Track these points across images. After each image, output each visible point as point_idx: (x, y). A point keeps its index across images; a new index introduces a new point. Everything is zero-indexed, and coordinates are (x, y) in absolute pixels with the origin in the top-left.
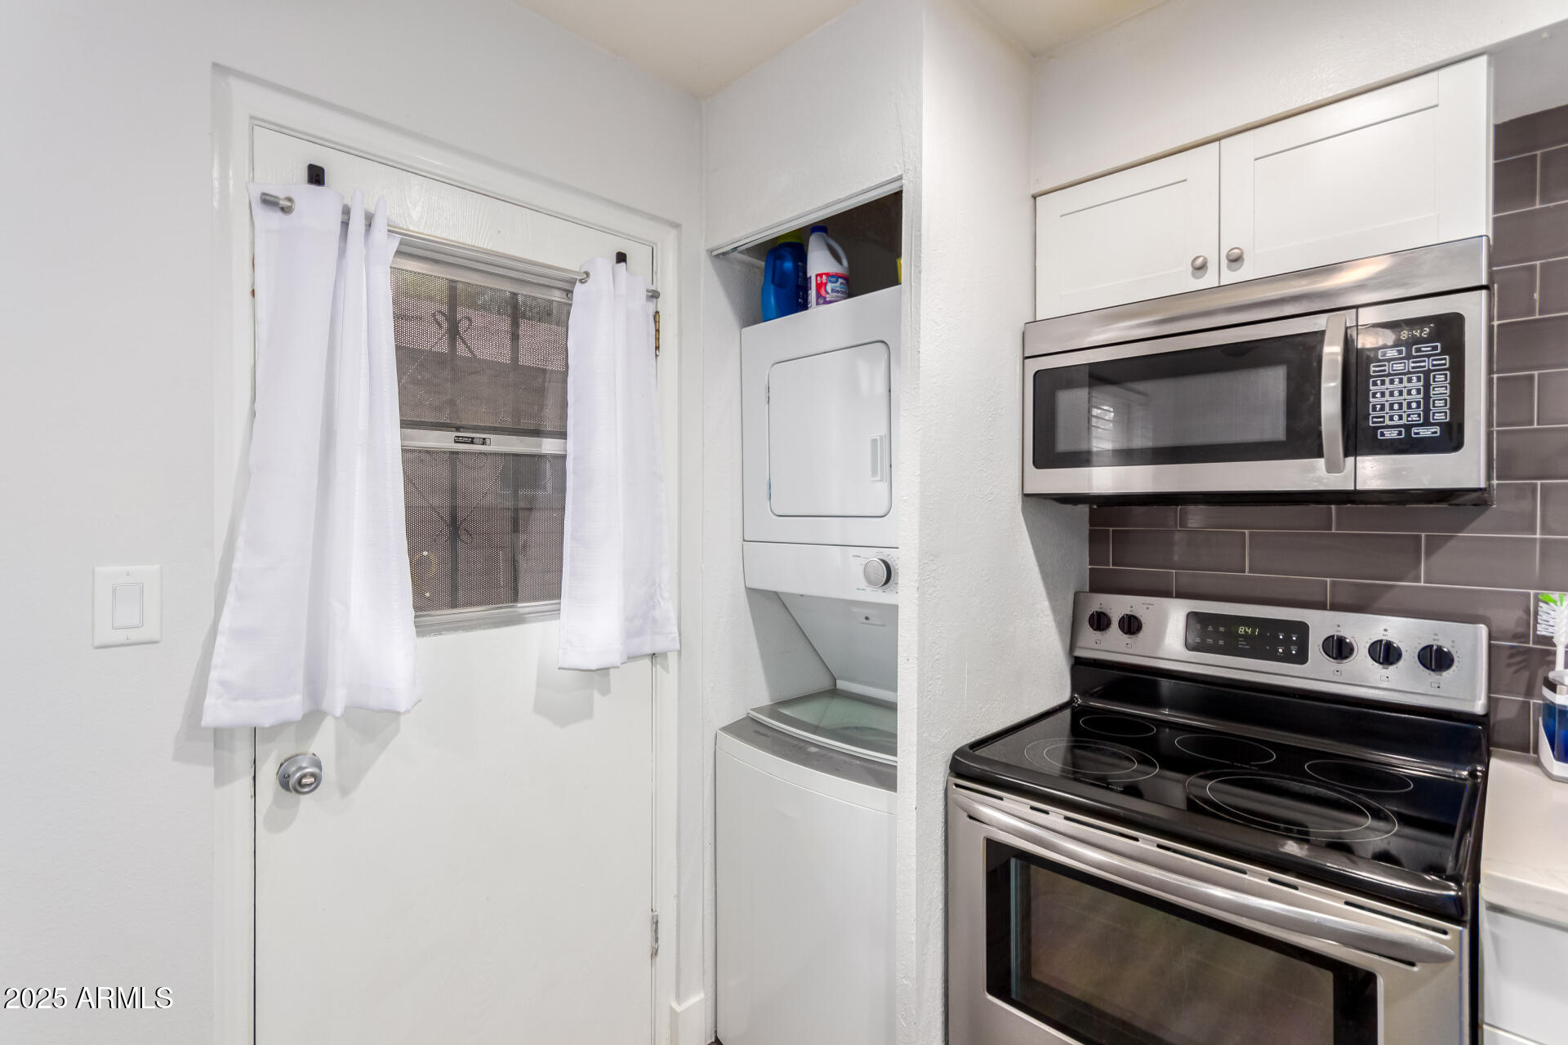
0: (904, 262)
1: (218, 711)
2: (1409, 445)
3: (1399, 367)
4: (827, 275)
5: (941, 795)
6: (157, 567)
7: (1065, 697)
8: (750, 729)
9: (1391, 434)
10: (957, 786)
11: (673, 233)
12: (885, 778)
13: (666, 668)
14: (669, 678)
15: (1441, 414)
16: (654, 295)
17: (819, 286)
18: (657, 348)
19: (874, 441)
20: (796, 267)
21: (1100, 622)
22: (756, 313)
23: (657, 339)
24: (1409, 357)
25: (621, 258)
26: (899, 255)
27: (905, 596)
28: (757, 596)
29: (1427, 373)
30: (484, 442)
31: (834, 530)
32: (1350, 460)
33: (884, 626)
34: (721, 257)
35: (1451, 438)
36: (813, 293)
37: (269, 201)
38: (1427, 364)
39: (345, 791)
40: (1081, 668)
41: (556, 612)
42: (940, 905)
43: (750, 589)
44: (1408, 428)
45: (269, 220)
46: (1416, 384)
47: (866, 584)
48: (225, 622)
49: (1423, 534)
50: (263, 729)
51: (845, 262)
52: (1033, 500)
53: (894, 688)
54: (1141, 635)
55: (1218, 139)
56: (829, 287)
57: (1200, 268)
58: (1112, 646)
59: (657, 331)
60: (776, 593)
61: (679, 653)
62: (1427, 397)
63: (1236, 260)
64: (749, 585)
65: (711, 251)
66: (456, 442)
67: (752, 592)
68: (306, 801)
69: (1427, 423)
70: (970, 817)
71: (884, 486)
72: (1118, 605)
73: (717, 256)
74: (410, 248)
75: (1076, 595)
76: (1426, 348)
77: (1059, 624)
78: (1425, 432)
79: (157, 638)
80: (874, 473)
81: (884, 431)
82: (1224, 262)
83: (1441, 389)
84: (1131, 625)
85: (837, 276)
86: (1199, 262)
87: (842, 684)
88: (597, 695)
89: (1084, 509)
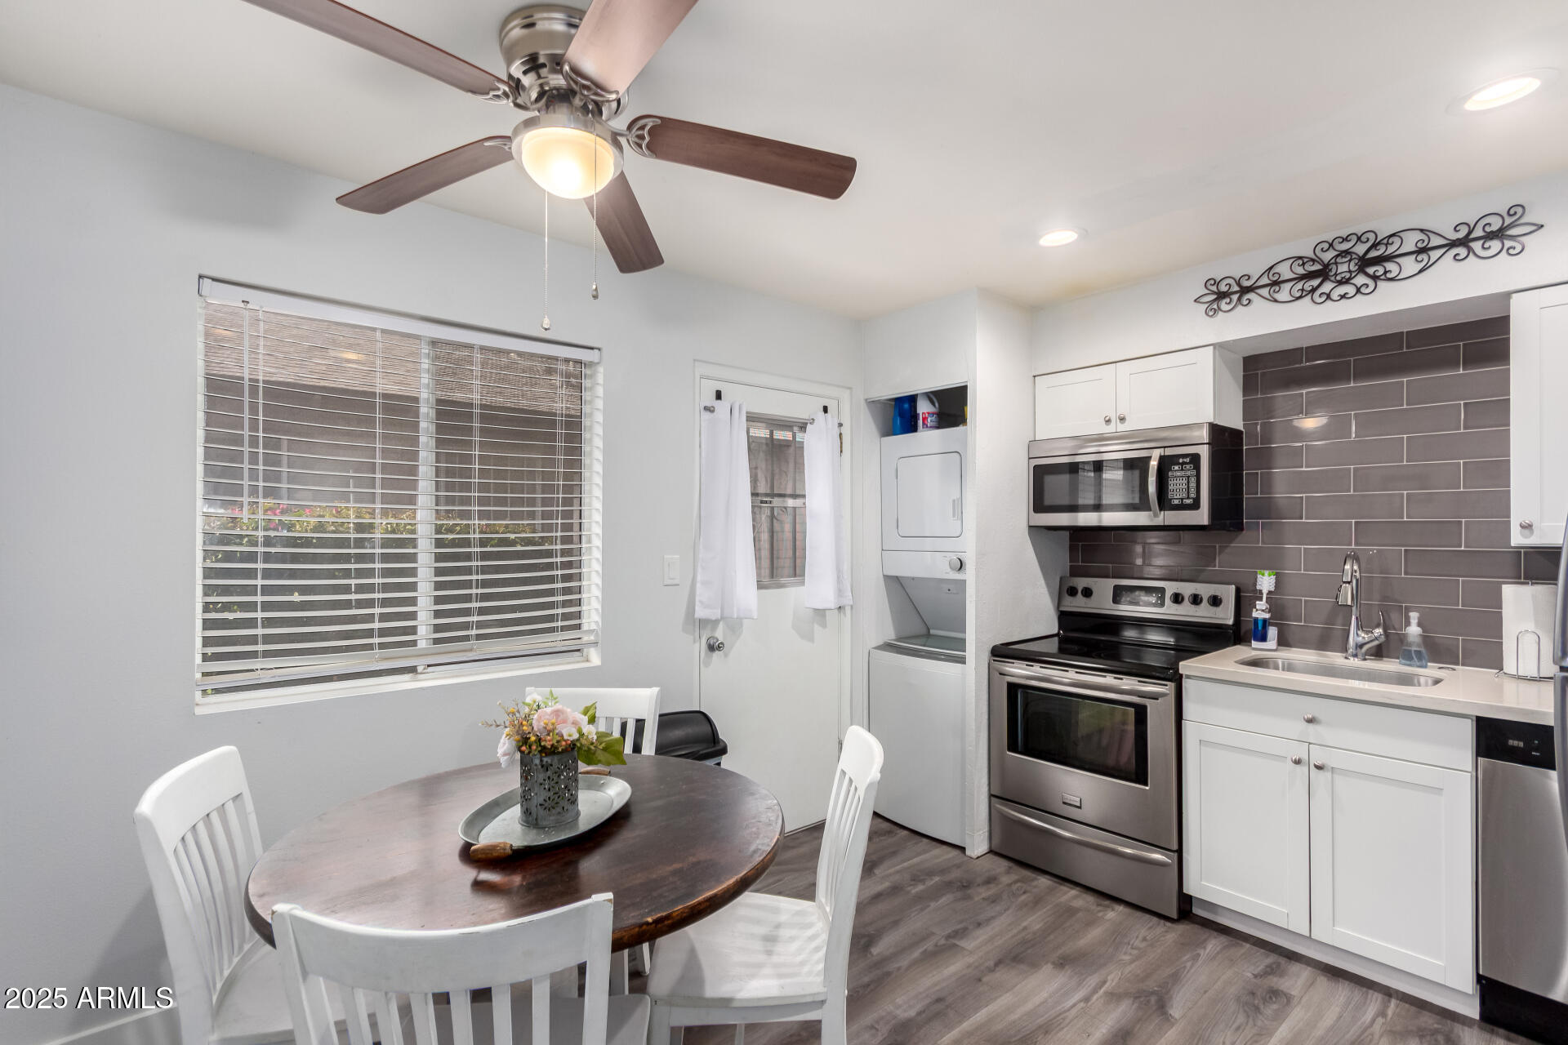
0: (969, 409)
1: (700, 613)
2: (1182, 507)
3: (1179, 474)
4: (928, 413)
5: (987, 666)
6: (679, 556)
7: (1055, 631)
8: (888, 647)
9: (1176, 502)
10: (994, 660)
11: (848, 391)
12: (962, 660)
13: (845, 614)
14: (847, 619)
15: (1193, 495)
16: (840, 425)
17: (924, 419)
18: (841, 452)
19: (954, 501)
20: (911, 407)
21: (1072, 592)
22: (889, 431)
23: (841, 447)
24: (1182, 470)
25: (825, 409)
26: (966, 404)
27: (969, 575)
28: (888, 579)
29: (1188, 477)
30: (770, 501)
31: (928, 544)
32: (1162, 512)
33: (957, 594)
34: (872, 403)
35: (1196, 505)
36: (920, 422)
37: (706, 409)
38: (1189, 473)
39: (726, 655)
40: (1064, 617)
41: (803, 583)
42: (986, 717)
43: (887, 576)
44: (1182, 499)
45: (706, 415)
46: (1185, 481)
47: (949, 570)
48: (699, 578)
49: (1217, 546)
50: (706, 621)
51: (937, 405)
52: (1033, 529)
53: (964, 631)
54: (1092, 597)
55: (1116, 362)
56: (929, 420)
57: (1108, 421)
58: (1078, 604)
59: (841, 443)
60: (897, 577)
61: (852, 607)
62: (1188, 487)
63: (1122, 419)
64: (885, 573)
65: (866, 400)
66: (761, 503)
67: (887, 578)
68: (716, 656)
69: (1188, 498)
70: (1000, 674)
71: (960, 522)
72: (1081, 583)
73: (869, 402)
74: (752, 418)
75: (1061, 578)
76: (1188, 467)
77: (1051, 593)
78: (1188, 501)
79: (675, 584)
80: (954, 516)
81: (959, 496)
82: (1118, 420)
83: (1193, 484)
84: (1087, 593)
85: (933, 414)
86: (1107, 419)
87: (932, 632)
88: (816, 627)
89: (1067, 534)
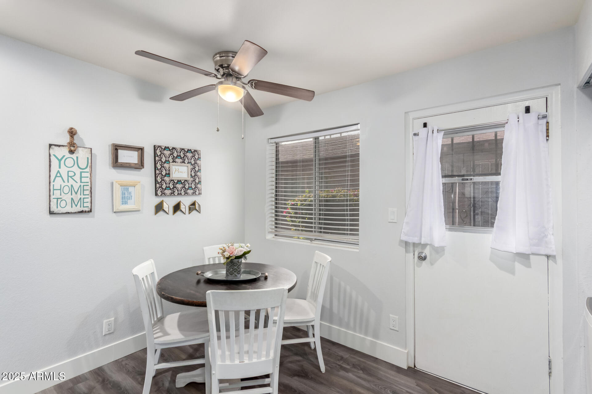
1: (403, 237)
6: (396, 209)
16: (544, 117)
18: (548, 136)
23: (548, 133)
30: (471, 179)
37: (415, 134)
39: (432, 264)
45: (416, 138)
50: (416, 243)
59: (547, 129)
66: (462, 180)
68: (424, 262)
79: (396, 222)
88: (518, 265)
